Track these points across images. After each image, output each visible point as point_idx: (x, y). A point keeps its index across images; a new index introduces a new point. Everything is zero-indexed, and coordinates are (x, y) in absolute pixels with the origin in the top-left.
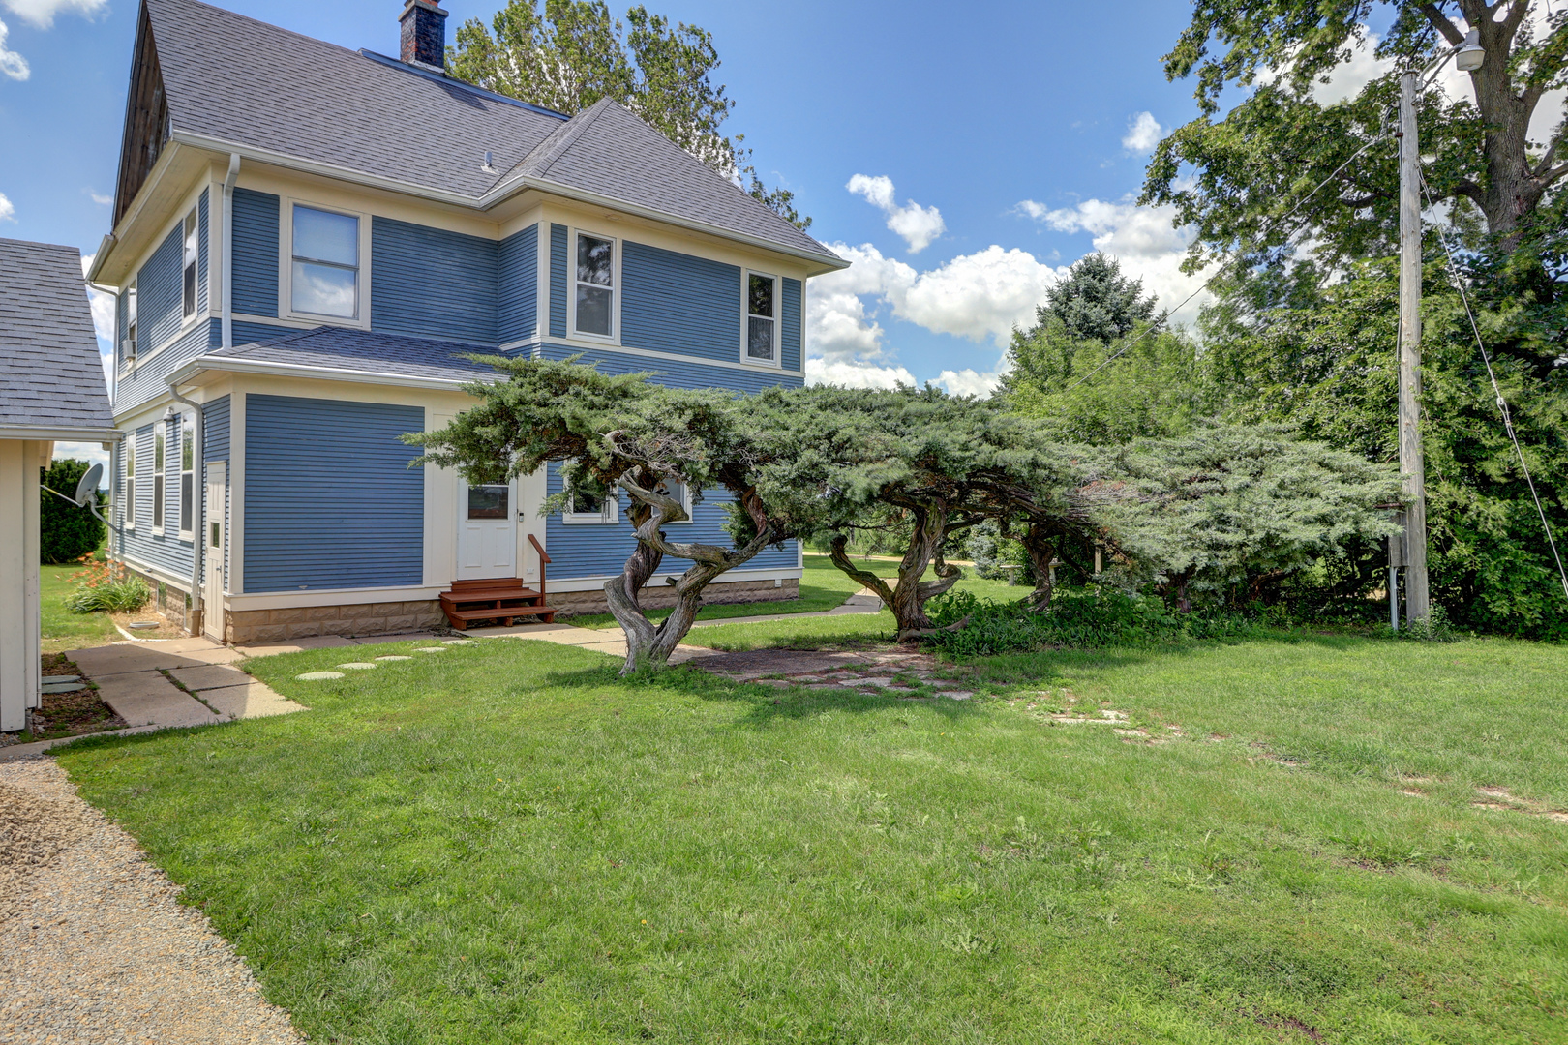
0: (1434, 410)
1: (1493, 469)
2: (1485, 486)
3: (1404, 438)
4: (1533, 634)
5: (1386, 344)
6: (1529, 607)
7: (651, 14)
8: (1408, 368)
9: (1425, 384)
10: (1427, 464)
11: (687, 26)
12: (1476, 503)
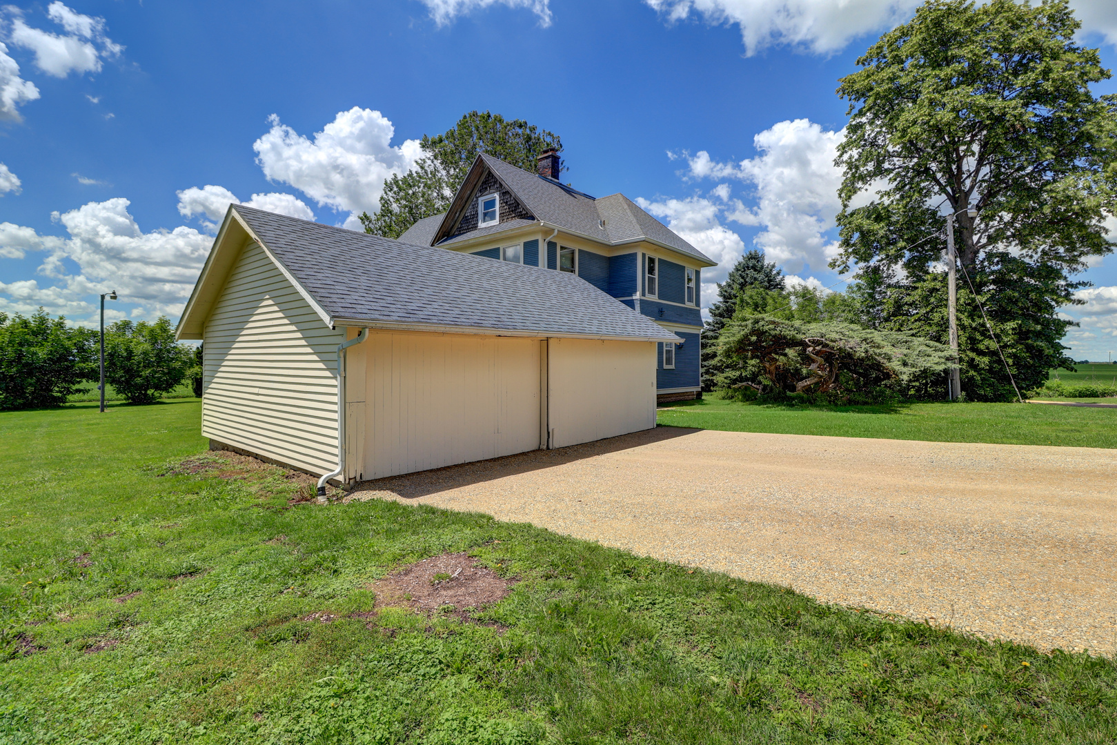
0: (962, 327)
1: (981, 347)
2: (980, 353)
3: (951, 337)
4: (992, 401)
5: (943, 303)
6: (989, 392)
7: (529, 125)
8: (951, 312)
9: (958, 319)
10: (959, 345)
11: (547, 131)
12: (977, 359)
